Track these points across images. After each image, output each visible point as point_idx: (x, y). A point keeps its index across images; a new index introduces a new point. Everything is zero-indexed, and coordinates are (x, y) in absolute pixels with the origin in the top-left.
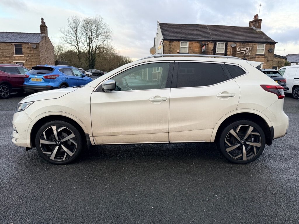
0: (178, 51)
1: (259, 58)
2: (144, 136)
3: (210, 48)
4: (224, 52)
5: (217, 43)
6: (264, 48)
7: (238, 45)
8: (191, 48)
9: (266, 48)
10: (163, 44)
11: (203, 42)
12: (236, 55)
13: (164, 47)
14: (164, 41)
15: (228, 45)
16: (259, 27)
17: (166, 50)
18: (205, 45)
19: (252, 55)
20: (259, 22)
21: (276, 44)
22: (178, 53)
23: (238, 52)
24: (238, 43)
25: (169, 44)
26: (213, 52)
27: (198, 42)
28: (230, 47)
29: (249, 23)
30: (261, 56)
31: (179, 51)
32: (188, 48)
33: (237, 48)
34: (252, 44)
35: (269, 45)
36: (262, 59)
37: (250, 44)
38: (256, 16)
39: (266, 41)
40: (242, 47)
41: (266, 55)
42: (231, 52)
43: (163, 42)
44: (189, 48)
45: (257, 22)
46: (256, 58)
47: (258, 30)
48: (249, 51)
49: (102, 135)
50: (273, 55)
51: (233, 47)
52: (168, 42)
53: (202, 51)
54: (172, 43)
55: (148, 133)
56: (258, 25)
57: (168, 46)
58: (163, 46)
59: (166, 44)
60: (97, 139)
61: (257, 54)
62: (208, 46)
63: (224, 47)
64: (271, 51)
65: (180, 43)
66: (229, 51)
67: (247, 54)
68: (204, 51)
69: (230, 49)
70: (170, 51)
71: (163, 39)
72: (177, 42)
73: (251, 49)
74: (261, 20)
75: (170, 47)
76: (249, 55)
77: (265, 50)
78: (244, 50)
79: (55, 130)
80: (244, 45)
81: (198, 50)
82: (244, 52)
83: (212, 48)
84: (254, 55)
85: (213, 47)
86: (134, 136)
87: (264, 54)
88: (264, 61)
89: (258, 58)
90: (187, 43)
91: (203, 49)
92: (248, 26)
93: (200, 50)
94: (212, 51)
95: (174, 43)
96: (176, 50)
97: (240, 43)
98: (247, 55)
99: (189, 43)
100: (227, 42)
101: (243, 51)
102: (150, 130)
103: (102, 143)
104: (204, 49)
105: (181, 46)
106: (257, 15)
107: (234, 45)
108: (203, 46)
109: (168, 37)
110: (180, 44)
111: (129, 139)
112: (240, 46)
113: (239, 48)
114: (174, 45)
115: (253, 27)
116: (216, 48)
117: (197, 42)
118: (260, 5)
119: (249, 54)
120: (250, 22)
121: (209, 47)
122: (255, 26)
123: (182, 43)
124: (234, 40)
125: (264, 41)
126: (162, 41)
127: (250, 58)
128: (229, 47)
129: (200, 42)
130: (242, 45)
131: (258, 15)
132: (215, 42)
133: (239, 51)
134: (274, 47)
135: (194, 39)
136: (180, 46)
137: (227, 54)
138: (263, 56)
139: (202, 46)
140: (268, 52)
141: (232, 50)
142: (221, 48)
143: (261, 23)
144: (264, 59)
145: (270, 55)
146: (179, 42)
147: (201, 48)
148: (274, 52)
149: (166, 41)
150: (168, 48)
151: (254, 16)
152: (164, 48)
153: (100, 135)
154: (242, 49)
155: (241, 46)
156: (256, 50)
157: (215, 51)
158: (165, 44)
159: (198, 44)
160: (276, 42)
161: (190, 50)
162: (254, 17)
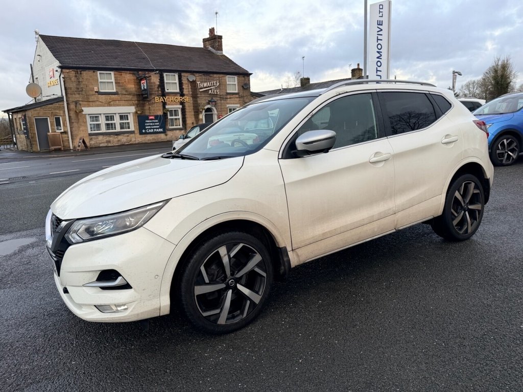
0: (96, 89)
1: (232, 99)
2: (365, 228)
3: (154, 83)
4: (178, 90)
5: (165, 74)
6: (236, 83)
7: (198, 78)
8: (119, 83)
9: (238, 83)
10: (62, 76)
11: (140, 72)
12: (197, 94)
13: (66, 82)
14: (64, 70)
15: (182, 78)
16: (220, 48)
17: (71, 88)
18: (145, 78)
19: (221, 94)
20: (219, 40)
21: (251, 76)
22: (96, 92)
23: (201, 90)
24: (197, 75)
25: (76, 76)
26: (160, 89)
27: (131, 72)
28: (186, 82)
29: (203, 42)
30: (234, 95)
31: (98, 88)
32: (114, 83)
33: (198, 83)
34: (218, 75)
35: (242, 78)
36: (236, 99)
37: (215, 75)
38: (212, 31)
39: (237, 71)
40: (205, 82)
41: (240, 94)
42: (190, 90)
43: (62, 71)
44: (116, 83)
45: (214, 40)
46: (227, 98)
47: (219, 53)
48: (216, 88)
49: (307, 242)
50: (249, 94)
51: (191, 82)
52: (72, 73)
53: (141, 88)
54: (81, 73)
55: (371, 221)
56: (218, 45)
57: (73, 79)
58: (62, 80)
59: (69, 76)
60: (299, 254)
61: (228, 92)
62: (150, 80)
63: (177, 81)
64: (245, 86)
65: (97, 74)
66: (186, 89)
67: (214, 92)
68: (145, 88)
69: (187, 85)
70: (80, 89)
71: (60, 67)
72: (90, 73)
73: (218, 84)
74: (220, 37)
75: (79, 82)
76: (217, 94)
77: (238, 85)
78: (209, 87)
79: (225, 255)
80: (208, 77)
81: (133, 86)
82: (209, 90)
83: (158, 83)
84: (224, 93)
85: (159, 81)
86: (353, 232)
87: (237, 91)
88: (239, 103)
89: (230, 98)
90: (111, 73)
91: (142, 85)
92: (202, 46)
93: (136, 86)
94: (158, 88)
95: (86, 74)
96: (91, 86)
97: (200, 74)
98: (214, 94)
99: (115, 74)
100: (180, 73)
101: (207, 87)
102: (373, 216)
103: (307, 259)
104: (145, 85)
105: (100, 80)
106: (213, 28)
107: (192, 78)
108: (141, 79)
109: (69, 62)
110: (97, 76)
111: (346, 240)
112: (202, 79)
113: (201, 82)
114: (85, 77)
115: (210, 48)
116: (164, 82)
117: (128, 72)
118: (216, 13)
119: (217, 92)
120: (205, 40)
121: (152, 81)
122: (213, 47)
123: (100, 73)
124: (189, 70)
125: (234, 71)
126: (59, 70)
127: (219, 99)
128: (184, 81)
129: (135, 72)
130: (203, 77)
131: (215, 29)
132: (161, 73)
133: (202, 88)
134: (249, 81)
135: (123, 67)
136: (98, 80)
137: (184, 93)
138: (237, 96)
139: (139, 80)
140: (242, 88)
141: (190, 87)
142: (172, 83)
143: (222, 42)
144: (240, 100)
145: (246, 93)
146: (94, 72)
147: (139, 84)
148: (251, 89)
149: (68, 71)
150: (75, 85)
151: (209, 30)
152: (67, 85)
153: (303, 244)
154: (205, 85)
155: (204, 80)
156: (226, 85)
157: (164, 89)
158: (66, 76)
159: (131, 75)
160: (250, 72)
161: (119, 86)
162: (209, 32)
